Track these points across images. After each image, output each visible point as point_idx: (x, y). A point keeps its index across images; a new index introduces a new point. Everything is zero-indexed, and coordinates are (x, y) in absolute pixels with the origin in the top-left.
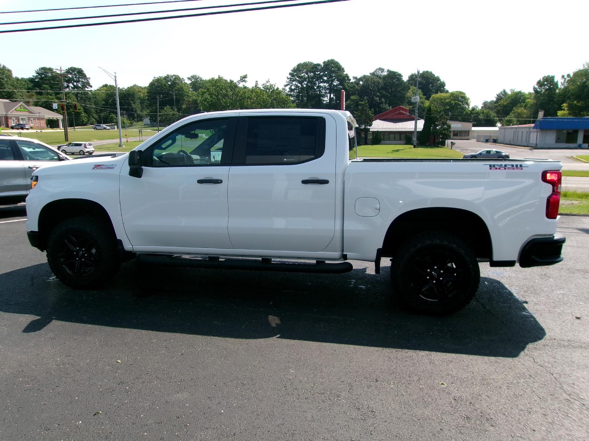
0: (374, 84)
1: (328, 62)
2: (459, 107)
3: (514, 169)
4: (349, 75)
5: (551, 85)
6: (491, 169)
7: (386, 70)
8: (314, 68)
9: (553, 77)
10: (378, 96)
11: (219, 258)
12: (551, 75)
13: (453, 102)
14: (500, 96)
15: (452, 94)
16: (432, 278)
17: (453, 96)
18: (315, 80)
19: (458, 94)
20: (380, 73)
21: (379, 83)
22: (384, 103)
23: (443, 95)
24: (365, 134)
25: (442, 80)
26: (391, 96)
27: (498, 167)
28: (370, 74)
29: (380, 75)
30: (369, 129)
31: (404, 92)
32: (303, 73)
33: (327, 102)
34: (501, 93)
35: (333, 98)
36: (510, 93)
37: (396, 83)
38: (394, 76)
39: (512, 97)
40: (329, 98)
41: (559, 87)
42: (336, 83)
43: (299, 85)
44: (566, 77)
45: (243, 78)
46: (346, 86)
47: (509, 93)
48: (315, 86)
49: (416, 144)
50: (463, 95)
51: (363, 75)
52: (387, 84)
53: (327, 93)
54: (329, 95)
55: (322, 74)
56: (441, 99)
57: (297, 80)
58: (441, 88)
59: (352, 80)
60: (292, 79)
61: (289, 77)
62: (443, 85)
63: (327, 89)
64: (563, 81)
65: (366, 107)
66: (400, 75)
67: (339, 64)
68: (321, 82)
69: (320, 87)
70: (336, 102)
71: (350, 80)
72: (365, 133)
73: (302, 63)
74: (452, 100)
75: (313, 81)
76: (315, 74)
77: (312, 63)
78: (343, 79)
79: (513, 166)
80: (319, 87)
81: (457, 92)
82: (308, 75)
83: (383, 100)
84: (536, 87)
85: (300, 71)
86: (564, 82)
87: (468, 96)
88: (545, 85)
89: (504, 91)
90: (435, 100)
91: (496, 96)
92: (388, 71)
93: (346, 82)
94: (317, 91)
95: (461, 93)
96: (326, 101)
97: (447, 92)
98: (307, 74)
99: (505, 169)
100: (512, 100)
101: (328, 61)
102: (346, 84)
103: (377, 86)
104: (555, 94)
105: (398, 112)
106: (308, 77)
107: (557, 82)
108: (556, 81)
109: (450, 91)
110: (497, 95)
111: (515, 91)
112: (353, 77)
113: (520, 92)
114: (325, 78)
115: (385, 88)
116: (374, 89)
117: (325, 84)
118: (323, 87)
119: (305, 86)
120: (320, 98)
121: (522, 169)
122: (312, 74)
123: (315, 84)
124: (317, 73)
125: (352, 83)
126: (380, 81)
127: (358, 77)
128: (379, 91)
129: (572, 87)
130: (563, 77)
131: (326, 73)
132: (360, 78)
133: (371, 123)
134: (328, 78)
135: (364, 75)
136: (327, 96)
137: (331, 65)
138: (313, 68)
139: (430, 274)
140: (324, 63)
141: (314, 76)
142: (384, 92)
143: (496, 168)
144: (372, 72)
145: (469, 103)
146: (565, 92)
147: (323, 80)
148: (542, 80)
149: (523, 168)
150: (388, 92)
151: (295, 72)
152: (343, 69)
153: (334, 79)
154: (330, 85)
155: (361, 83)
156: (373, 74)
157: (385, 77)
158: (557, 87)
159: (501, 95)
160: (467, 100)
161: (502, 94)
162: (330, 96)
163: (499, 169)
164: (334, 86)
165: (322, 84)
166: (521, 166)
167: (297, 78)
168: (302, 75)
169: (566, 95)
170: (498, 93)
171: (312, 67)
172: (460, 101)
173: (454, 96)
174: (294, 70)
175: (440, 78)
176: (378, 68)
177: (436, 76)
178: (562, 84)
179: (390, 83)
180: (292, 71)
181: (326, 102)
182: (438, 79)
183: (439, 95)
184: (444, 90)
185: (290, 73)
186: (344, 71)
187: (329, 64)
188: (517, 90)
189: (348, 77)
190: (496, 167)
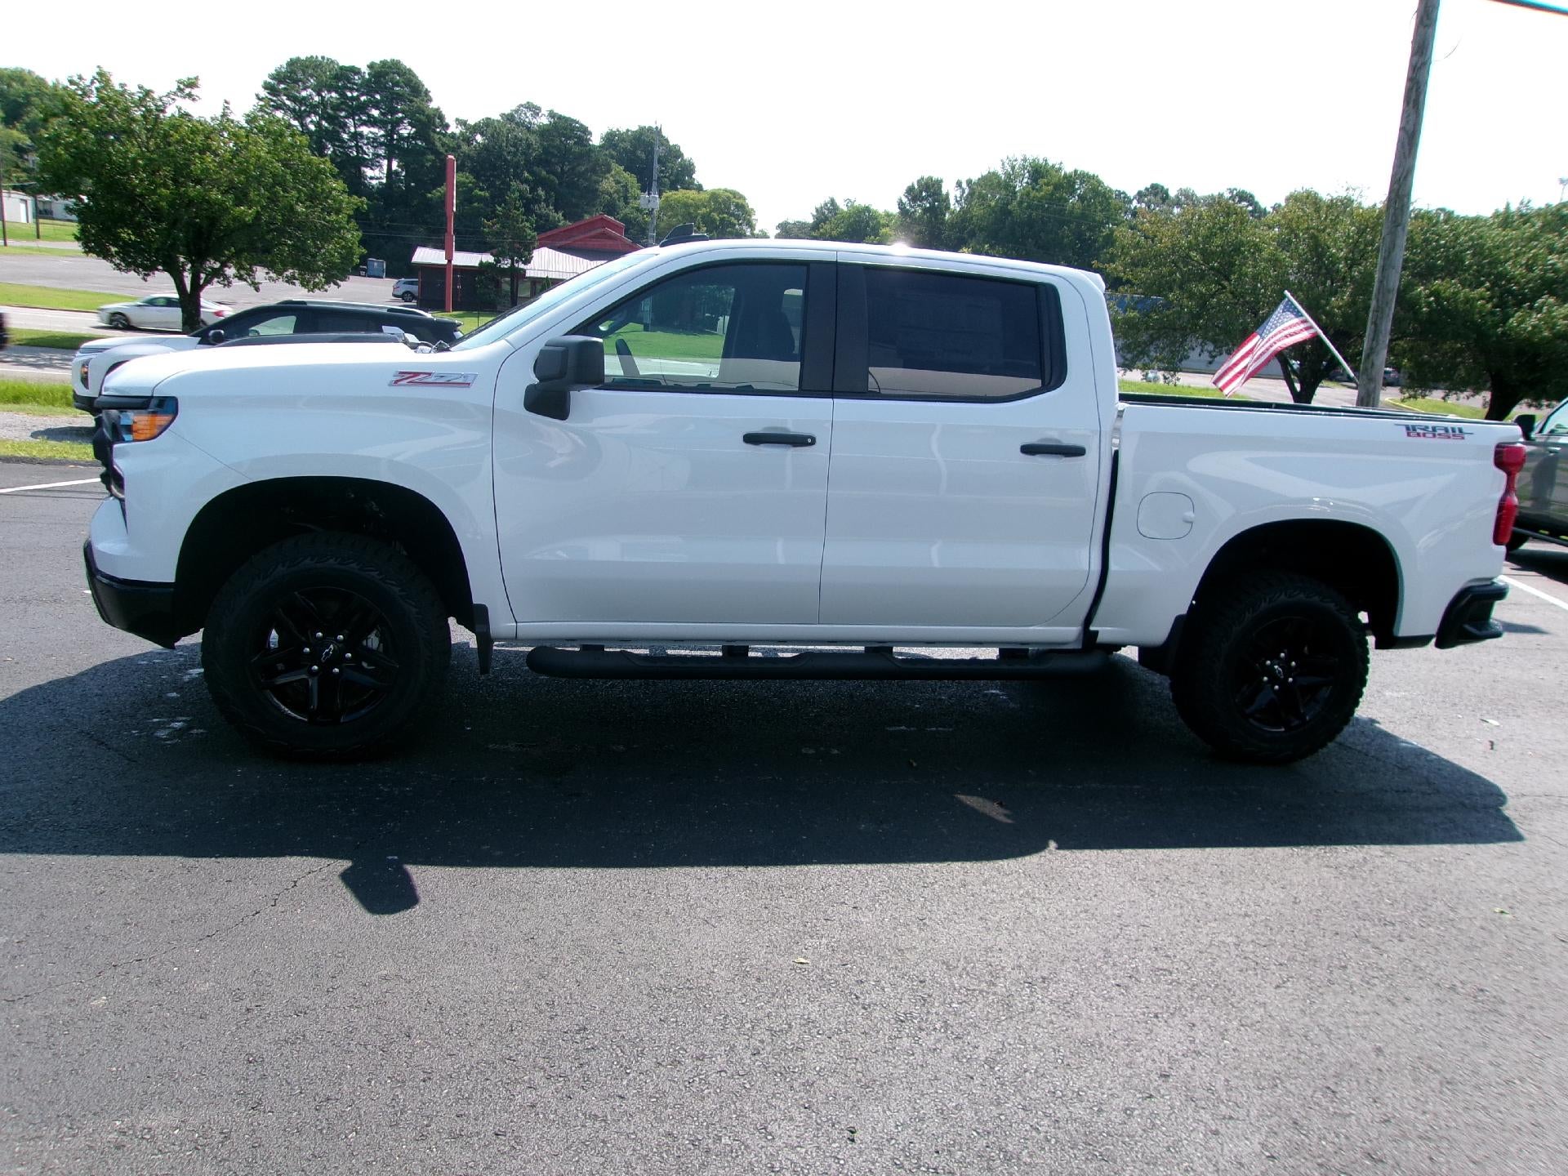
0: (515, 145)
1: (382, 67)
2: (729, 229)
3: (1449, 437)
4: (444, 113)
5: (935, 201)
6: (1409, 435)
7: (544, 111)
8: (343, 76)
9: (939, 183)
10: (526, 181)
11: (747, 649)
12: (935, 176)
13: (715, 215)
14: (823, 214)
15: (714, 196)
16: (1274, 679)
17: (716, 202)
18: (343, 114)
19: (728, 198)
20: (528, 117)
21: (529, 146)
22: (545, 201)
23: (692, 194)
24: (512, 284)
25: (686, 156)
26: (560, 184)
27: (1421, 432)
28: (502, 115)
29: (530, 123)
30: (524, 271)
31: (594, 178)
32: (305, 89)
33: (381, 183)
34: (826, 204)
35: (396, 173)
36: (845, 209)
37: (576, 149)
38: (565, 132)
39: (850, 217)
40: (385, 171)
41: (952, 207)
42: (408, 131)
43: (295, 123)
44: (964, 185)
45: (188, 86)
46: (438, 144)
47: (842, 206)
48: (345, 132)
49: (649, 322)
50: (740, 201)
51: (484, 117)
52: (551, 150)
53: (379, 156)
54: (385, 162)
55: (363, 98)
56: (686, 205)
57: (289, 108)
58: (684, 176)
59: (454, 129)
60: (272, 101)
61: (264, 93)
62: (689, 169)
63: (382, 144)
64: (958, 194)
65: (516, 208)
66: (585, 130)
67: (414, 75)
68: (364, 123)
69: (361, 135)
70: (408, 186)
71: (447, 126)
72: (512, 281)
73: (303, 57)
74: (714, 210)
75: (337, 117)
76: (343, 95)
77: (332, 62)
78: (429, 122)
79: (1446, 430)
80: (356, 136)
81: (726, 191)
82: (323, 98)
83: (541, 192)
84: (905, 200)
85: (296, 81)
86: (961, 197)
87: (751, 203)
88: (923, 199)
89: (833, 201)
90: (670, 205)
91: (815, 213)
92: (552, 114)
93: (435, 132)
94: (351, 147)
95: (735, 194)
96: (377, 179)
97: (699, 188)
98: (319, 94)
99: (1434, 436)
100: (850, 225)
101: (384, 63)
102: (437, 137)
103: (524, 153)
104: (943, 222)
105: (600, 231)
106: (323, 102)
107: (947, 195)
108: (944, 191)
109: (708, 186)
110: (817, 210)
111: (856, 204)
112: (457, 120)
113: (867, 209)
114: (375, 113)
115: (544, 160)
116: (515, 160)
117: (375, 130)
118: (368, 138)
119: (312, 127)
120: (360, 170)
121: (1463, 438)
122: (334, 95)
123: (344, 126)
124: (349, 94)
125: (453, 135)
126: (533, 139)
127: (472, 122)
128: (529, 165)
129: (977, 211)
130: (959, 184)
131: (378, 97)
132: (475, 125)
133: (530, 254)
134: (382, 114)
135: (488, 119)
136: (381, 166)
137: (391, 75)
138: (337, 77)
139: (1269, 671)
140: (371, 66)
141: (342, 103)
142: (544, 173)
143: (1419, 435)
144: (507, 111)
145: (754, 222)
146: (963, 221)
147: (369, 116)
148: (916, 187)
149: (1466, 436)
150: (555, 173)
151: (280, 82)
152: (427, 92)
153: (400, 121)
154: (389, 134)
155: (479, 138)
156: (509, 118)
157: (544, 132)
158: (948, 208)
159: (826, 212)
160: (750, 216)
161: (828, 209)
162: (390, 166)
163: (1424, 435)
164: (401, 137)
165: (365, 130)
166: (1460, 430)
167: (288, 102)
168: (304, 94)
169: (965, 228)
170: (818, 206)
171: (334, 72)
172: (732, 215)
173: (720, 200)
174: (279, 77)
175: (682, 150)
176: (524, 102)
177: (671, 144)
178: (957, 201)
179: (558, 148)
180: (273, 77)
181: (377, 181)
182: (675, 153)
183: (680, 194)
184: (693, 183)
185: (265, 83)
186: (431, 100)
187: (387, 74)
188: (861, 202)
189: (441, 117)
190: (1418, 431)
